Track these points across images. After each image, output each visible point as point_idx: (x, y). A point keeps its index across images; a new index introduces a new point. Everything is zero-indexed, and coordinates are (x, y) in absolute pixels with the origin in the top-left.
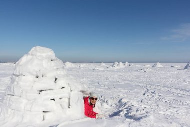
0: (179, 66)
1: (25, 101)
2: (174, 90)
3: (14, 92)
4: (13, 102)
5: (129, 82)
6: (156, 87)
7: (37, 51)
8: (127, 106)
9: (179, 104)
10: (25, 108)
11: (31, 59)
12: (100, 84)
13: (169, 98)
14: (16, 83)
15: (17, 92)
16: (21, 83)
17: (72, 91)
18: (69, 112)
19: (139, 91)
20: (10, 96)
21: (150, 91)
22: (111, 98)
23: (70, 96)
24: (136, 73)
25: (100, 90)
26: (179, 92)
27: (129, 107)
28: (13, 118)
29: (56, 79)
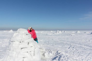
0: (88, 33)
1: (15, 53)
2: (83, 46)
3: (10, 49)
4: (10, 53)
5: (63, 42)
6: (75, 44)
7: (20, 31)
8: (60, 55)
9: (84, 53)
10: (15, 56)
12: (49, 42)
13: (80, 50)
14: (11, 45)
16: (14, 45)
17: (35, 48)
18: (34, 57)
19: (67, 46)
20: (9, 50)
21: (72, 46)
22: (53, 50)
23: (34, 51)
24: (67, 37)
25: (48, 46)
26: (85, 47)
29: (29, 43)
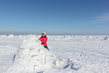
0: (101, 38)
1: (25, 61)
2: (96, 54)
3: (20, 57)
4: (20, 61)
5: (73, 49)
6: (87, 52)
7: (30, 37)
8: (72, 63)
9: (97, 61)
10: (26, 64)
11: (28, 41)
12: (58, 49)
13: (93, 58)
14: (21, 52)
15: (22, 56)
16: (24, 53)
17: (46, 56)
18: (45, 66)
19: (78, 54)
20: (18, 58)
21: (84, 54)
22: (64, 58)
23: (45, 58)
24: (77, 43)
25: (58, 53)
26: (98, 54)
27: (73, 63)
28: (20, 68)
29: (39, 50)
